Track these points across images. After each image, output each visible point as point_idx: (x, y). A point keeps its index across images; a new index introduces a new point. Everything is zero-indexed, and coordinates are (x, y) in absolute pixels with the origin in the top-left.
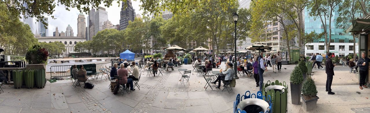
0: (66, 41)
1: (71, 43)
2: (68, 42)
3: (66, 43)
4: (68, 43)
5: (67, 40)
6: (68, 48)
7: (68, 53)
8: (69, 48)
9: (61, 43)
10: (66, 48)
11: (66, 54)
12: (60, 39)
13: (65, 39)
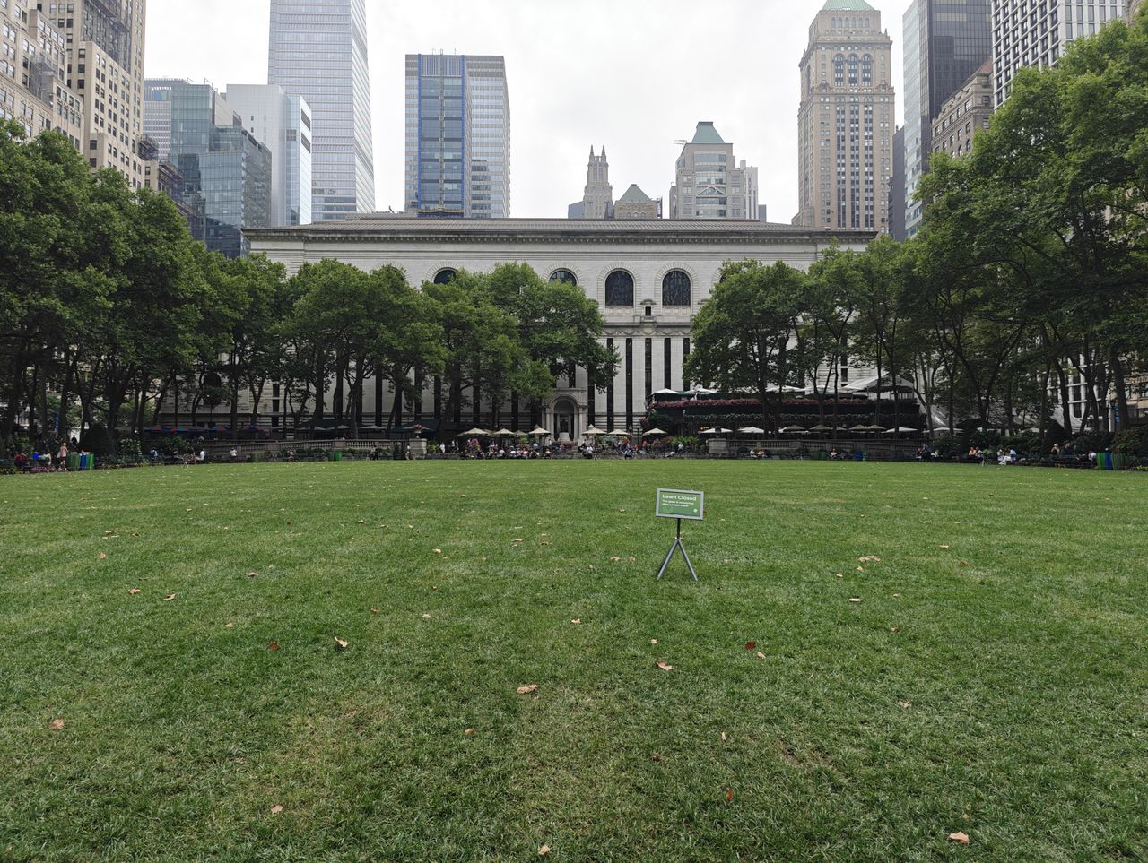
0: (629, 266)
1: (677, 288)
2: (648, 275)
3: (620, 287)
4: (648, 286)
5: (636, 256)
6: (639, 346)
7: (640, 406)
8: (658, 346)
9: (567, 286)
10: (620, 345)
11: (620, 406)
12: (559, 242)
13: (617, 242)
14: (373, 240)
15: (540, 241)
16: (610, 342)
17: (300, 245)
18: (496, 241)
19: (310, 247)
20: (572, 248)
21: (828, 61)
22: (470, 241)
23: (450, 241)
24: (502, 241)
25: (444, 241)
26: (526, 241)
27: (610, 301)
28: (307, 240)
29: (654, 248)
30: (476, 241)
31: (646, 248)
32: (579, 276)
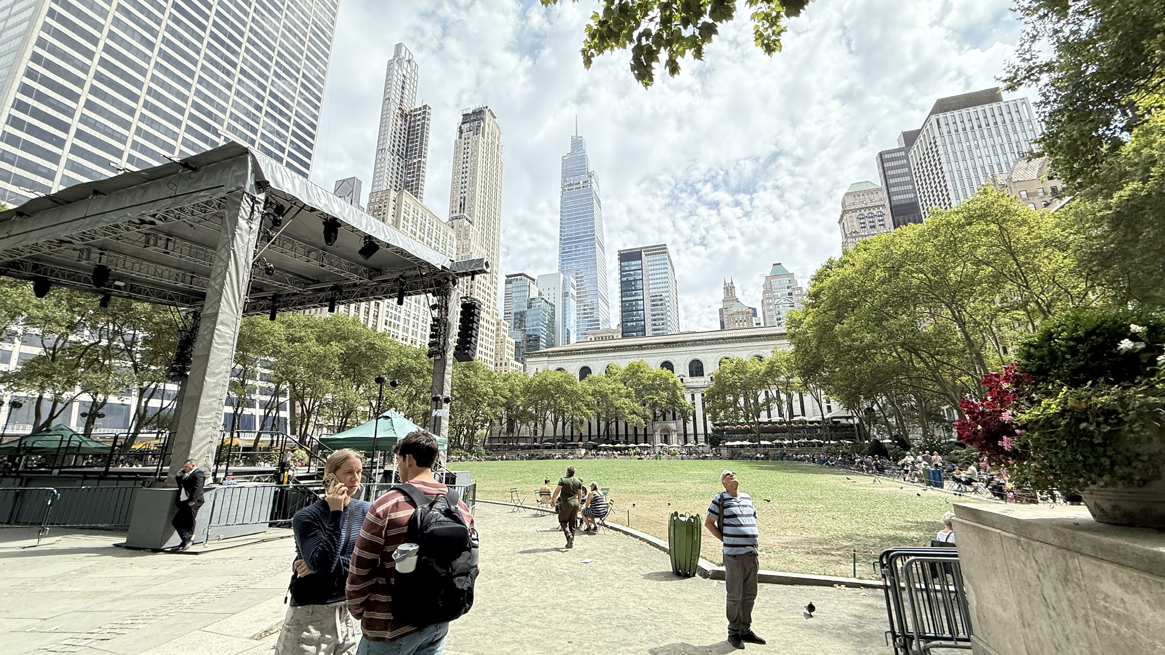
0: (699, 357)
2: (710, 361)
3: (696, 369)
4: (711, 366)
5: (703, 352)
7: (710, 431)
10: (698, 397)
11: (700, 430)
12: (663, 347)
13: (693, 345)
14: (577, 354)
15: (654, 348)
16: (693, 395)
17: (546, 358)
18: (633, 350)
19: (550, 359)
20: (670, 350)
21: (854, 219)
22: (621, 351)
23: (611, 351)
24: (636, 349)
25: (609, 351)
26: (647, 348)
27: (692, 375)
28: (549, 356)
29: (712, 347)
30: (623, 351)
31: (708, 347)
32: (674, 364)
